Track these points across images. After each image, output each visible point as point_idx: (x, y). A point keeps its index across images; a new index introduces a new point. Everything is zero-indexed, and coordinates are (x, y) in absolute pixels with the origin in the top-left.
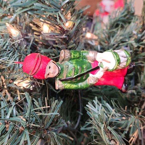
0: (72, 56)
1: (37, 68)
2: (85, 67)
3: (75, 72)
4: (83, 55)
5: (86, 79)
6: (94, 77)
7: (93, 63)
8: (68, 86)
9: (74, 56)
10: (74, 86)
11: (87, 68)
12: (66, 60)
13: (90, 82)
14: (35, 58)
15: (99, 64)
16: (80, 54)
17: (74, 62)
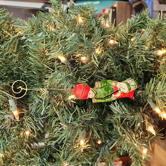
0: (102, 86)
1: (83, 95)
2: (110, 91)
3: (104, 95)
4: (108, 83)
5: (110, 97)
6: (115, 96)
7: (115, 88)
8: (100, 101)
9: (103, 86)
10: (103, 101)
11: (111, 92)
12: (99, 88)
13: (113, 99)
14: (81, 89)
15: (118, 89)
16: (107, 83)
17: (103, 89)
